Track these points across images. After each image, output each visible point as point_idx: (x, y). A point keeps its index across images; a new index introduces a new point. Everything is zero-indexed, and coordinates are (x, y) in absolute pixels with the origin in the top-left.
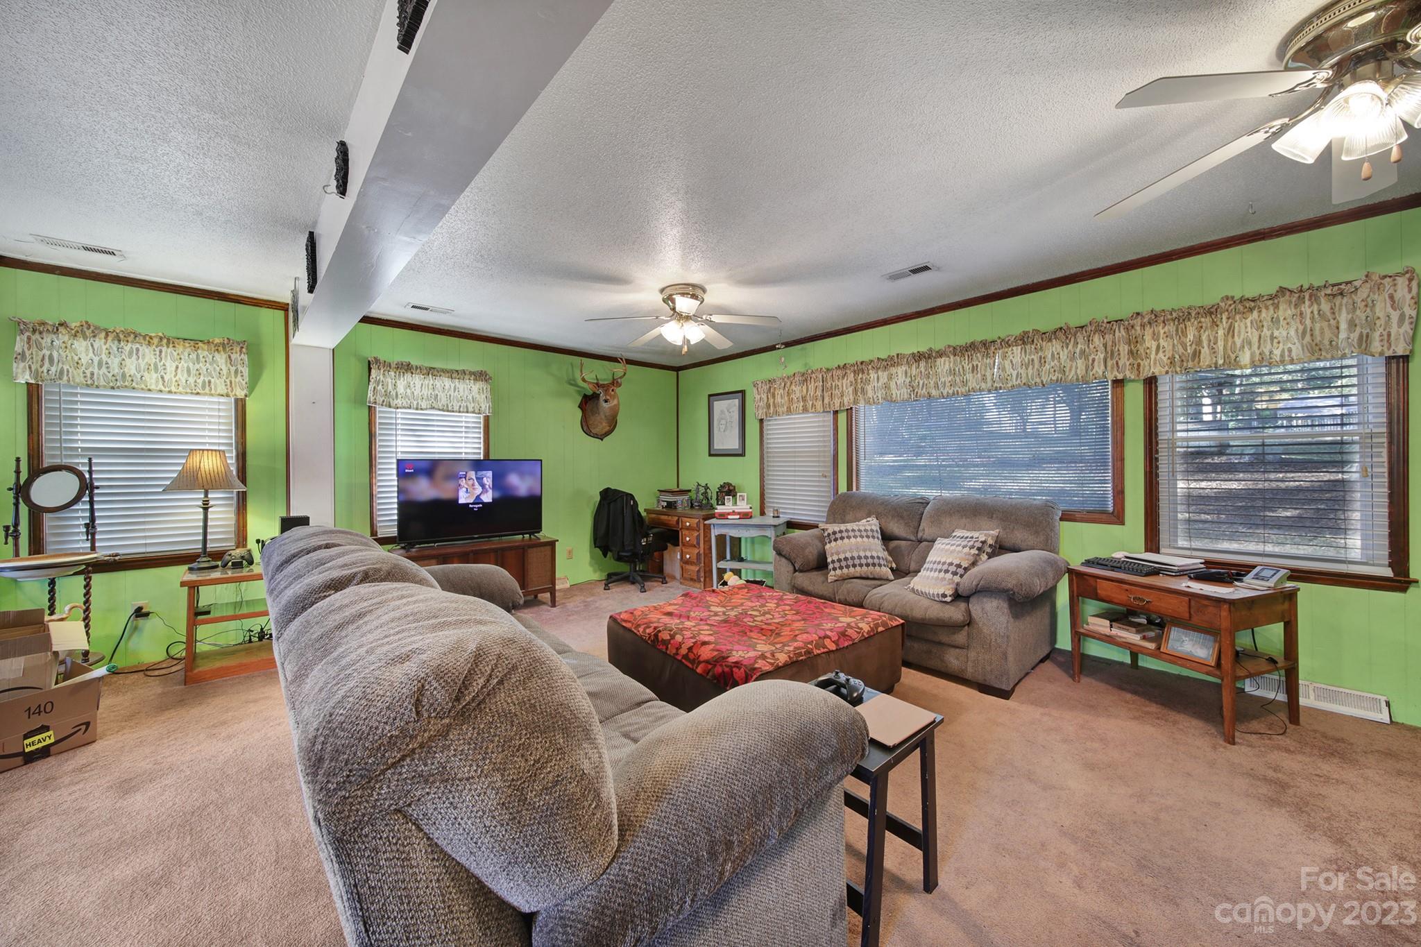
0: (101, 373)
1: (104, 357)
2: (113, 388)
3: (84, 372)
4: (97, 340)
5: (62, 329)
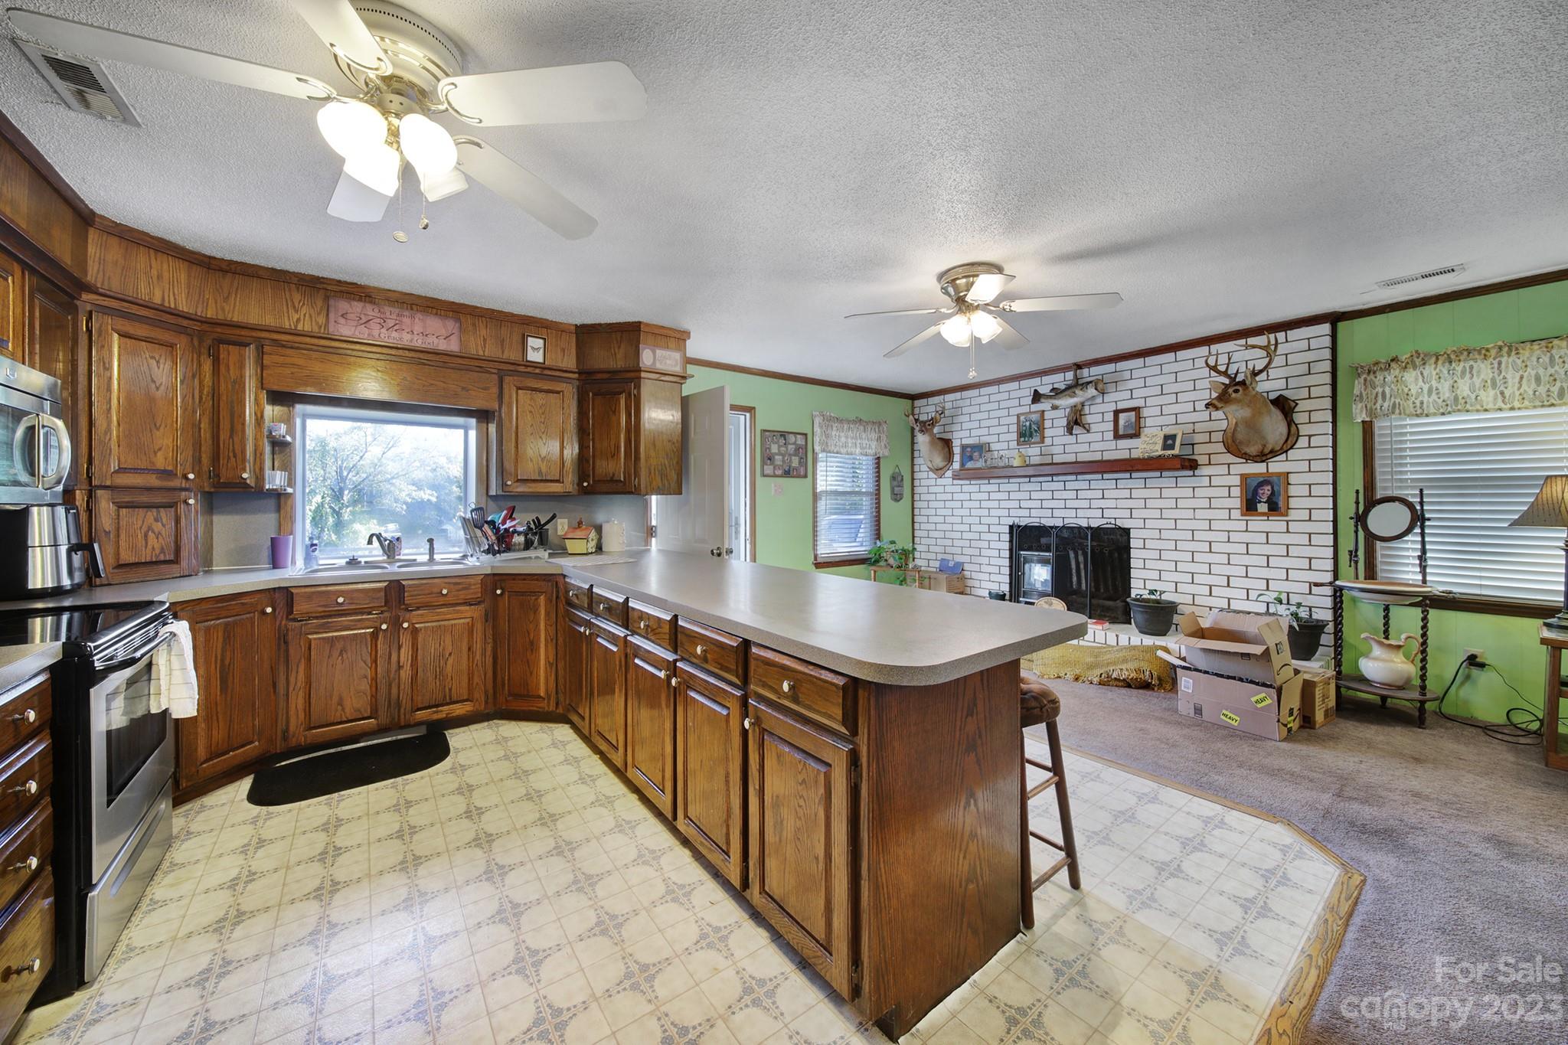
0: (1431, 400)
1: (1434, 383)
2: (1443, 414)
3: (1414, 403)
4: (1427, 367)
5: (1393, 365)
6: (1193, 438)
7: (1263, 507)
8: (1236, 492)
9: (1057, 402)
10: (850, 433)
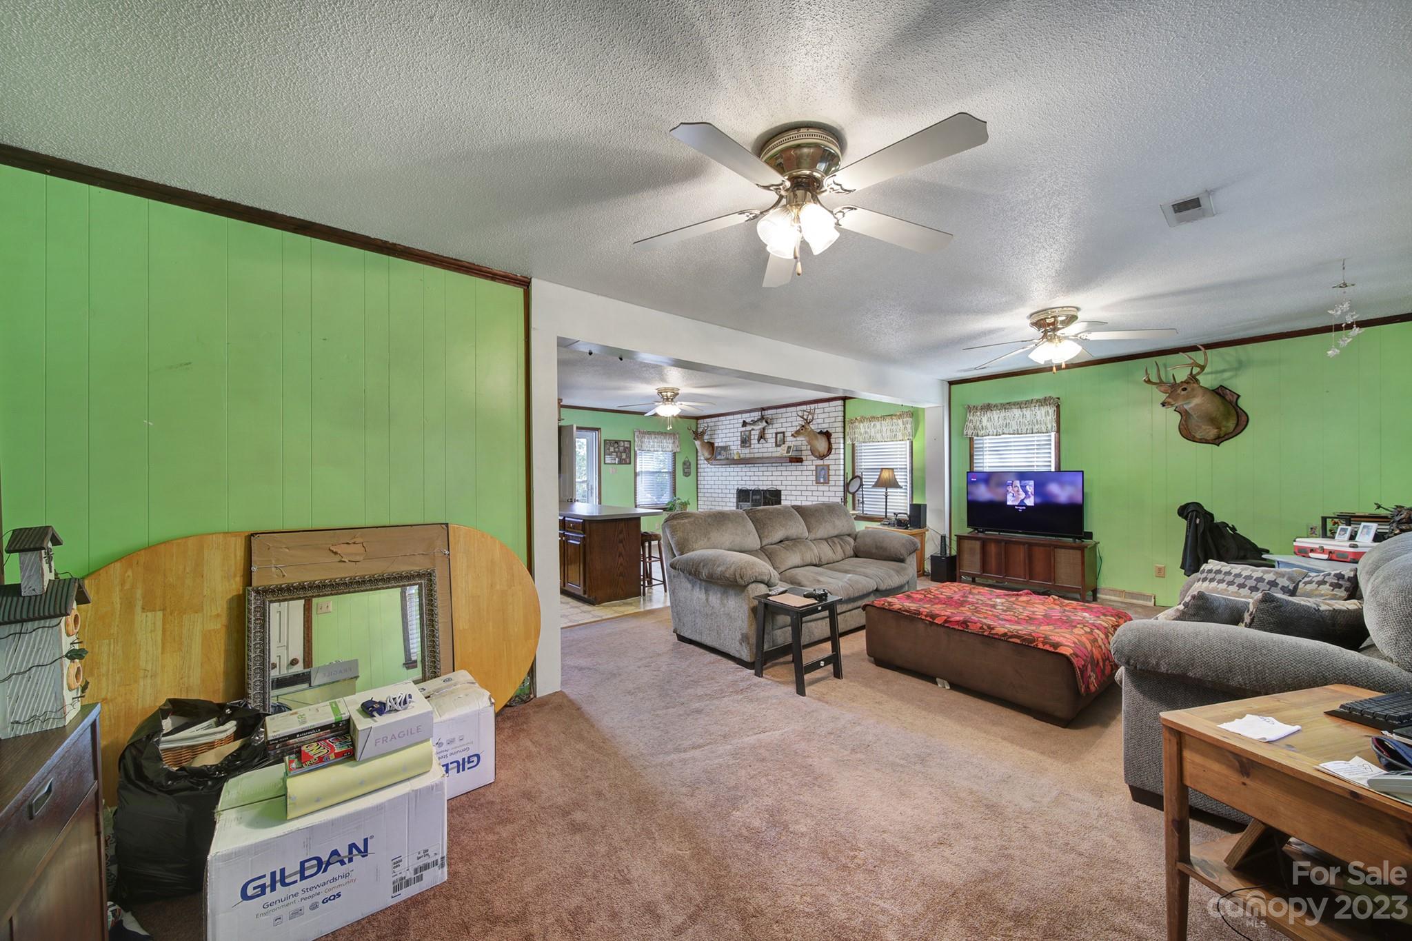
7: (822, 480)
8: (814, 473)
9: (754, 427)
10: (656, 440)
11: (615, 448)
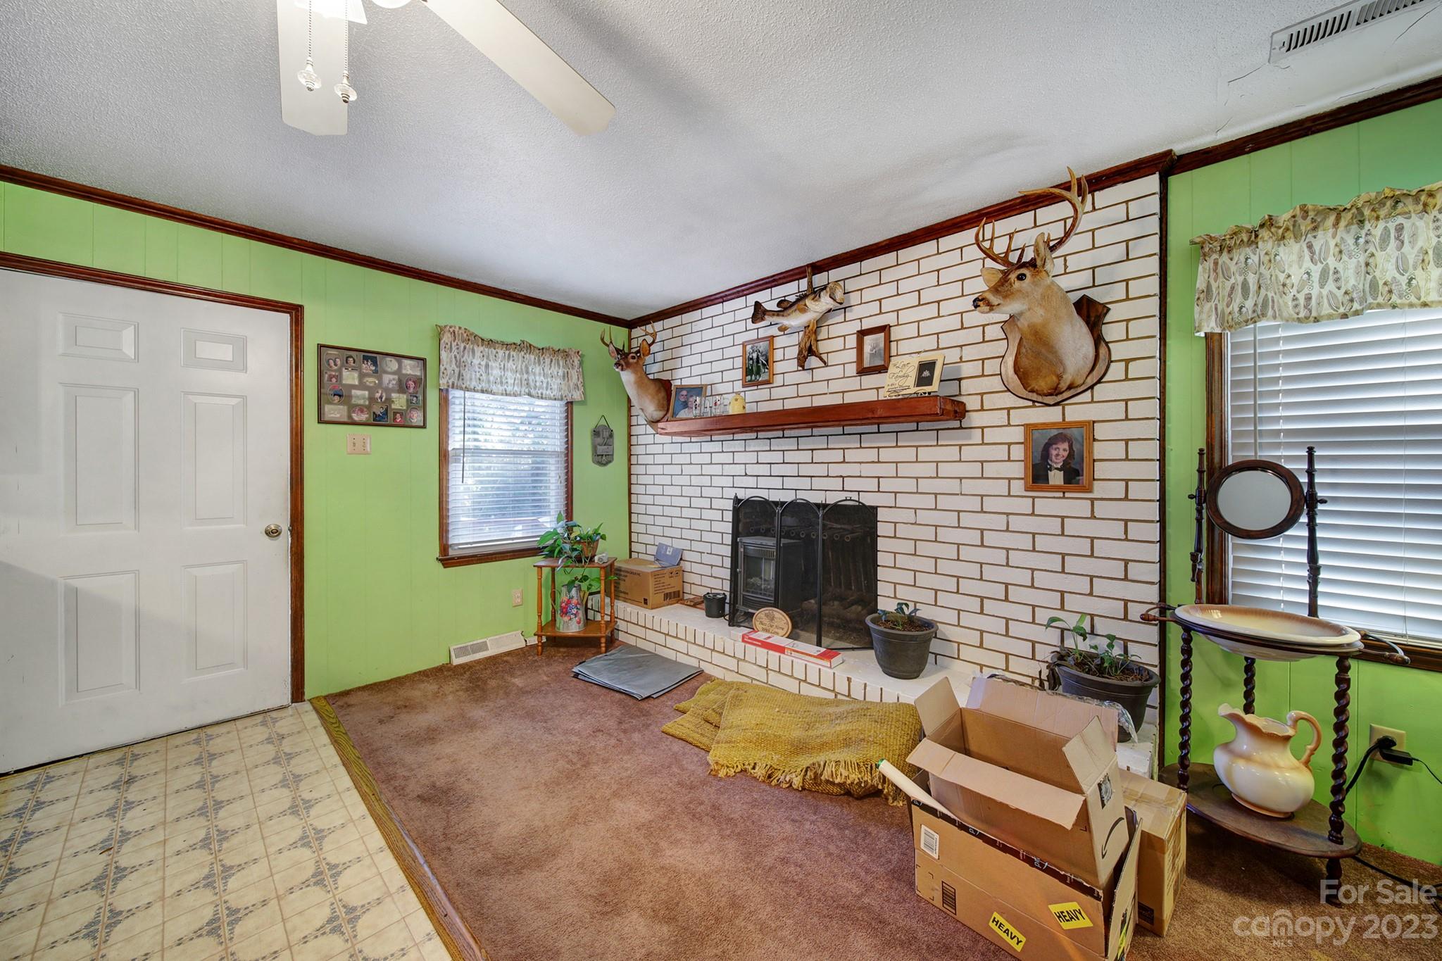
0: (1325, 292)
2: (1345, 316)
3: (1295, 299)
4: (1320, 233)
5: (1264, 233)
6: (959, 369)
7: (1056, 477)
8: (1018, 452)
9: (785, 321)
10: (510, 364)
11: (362, 376)
